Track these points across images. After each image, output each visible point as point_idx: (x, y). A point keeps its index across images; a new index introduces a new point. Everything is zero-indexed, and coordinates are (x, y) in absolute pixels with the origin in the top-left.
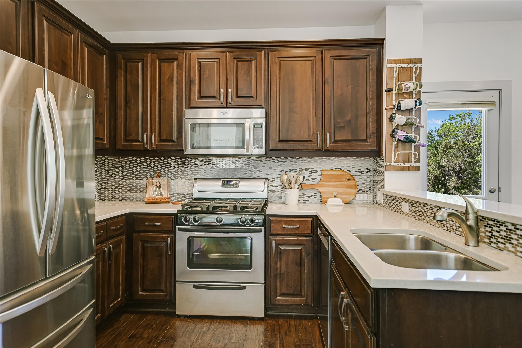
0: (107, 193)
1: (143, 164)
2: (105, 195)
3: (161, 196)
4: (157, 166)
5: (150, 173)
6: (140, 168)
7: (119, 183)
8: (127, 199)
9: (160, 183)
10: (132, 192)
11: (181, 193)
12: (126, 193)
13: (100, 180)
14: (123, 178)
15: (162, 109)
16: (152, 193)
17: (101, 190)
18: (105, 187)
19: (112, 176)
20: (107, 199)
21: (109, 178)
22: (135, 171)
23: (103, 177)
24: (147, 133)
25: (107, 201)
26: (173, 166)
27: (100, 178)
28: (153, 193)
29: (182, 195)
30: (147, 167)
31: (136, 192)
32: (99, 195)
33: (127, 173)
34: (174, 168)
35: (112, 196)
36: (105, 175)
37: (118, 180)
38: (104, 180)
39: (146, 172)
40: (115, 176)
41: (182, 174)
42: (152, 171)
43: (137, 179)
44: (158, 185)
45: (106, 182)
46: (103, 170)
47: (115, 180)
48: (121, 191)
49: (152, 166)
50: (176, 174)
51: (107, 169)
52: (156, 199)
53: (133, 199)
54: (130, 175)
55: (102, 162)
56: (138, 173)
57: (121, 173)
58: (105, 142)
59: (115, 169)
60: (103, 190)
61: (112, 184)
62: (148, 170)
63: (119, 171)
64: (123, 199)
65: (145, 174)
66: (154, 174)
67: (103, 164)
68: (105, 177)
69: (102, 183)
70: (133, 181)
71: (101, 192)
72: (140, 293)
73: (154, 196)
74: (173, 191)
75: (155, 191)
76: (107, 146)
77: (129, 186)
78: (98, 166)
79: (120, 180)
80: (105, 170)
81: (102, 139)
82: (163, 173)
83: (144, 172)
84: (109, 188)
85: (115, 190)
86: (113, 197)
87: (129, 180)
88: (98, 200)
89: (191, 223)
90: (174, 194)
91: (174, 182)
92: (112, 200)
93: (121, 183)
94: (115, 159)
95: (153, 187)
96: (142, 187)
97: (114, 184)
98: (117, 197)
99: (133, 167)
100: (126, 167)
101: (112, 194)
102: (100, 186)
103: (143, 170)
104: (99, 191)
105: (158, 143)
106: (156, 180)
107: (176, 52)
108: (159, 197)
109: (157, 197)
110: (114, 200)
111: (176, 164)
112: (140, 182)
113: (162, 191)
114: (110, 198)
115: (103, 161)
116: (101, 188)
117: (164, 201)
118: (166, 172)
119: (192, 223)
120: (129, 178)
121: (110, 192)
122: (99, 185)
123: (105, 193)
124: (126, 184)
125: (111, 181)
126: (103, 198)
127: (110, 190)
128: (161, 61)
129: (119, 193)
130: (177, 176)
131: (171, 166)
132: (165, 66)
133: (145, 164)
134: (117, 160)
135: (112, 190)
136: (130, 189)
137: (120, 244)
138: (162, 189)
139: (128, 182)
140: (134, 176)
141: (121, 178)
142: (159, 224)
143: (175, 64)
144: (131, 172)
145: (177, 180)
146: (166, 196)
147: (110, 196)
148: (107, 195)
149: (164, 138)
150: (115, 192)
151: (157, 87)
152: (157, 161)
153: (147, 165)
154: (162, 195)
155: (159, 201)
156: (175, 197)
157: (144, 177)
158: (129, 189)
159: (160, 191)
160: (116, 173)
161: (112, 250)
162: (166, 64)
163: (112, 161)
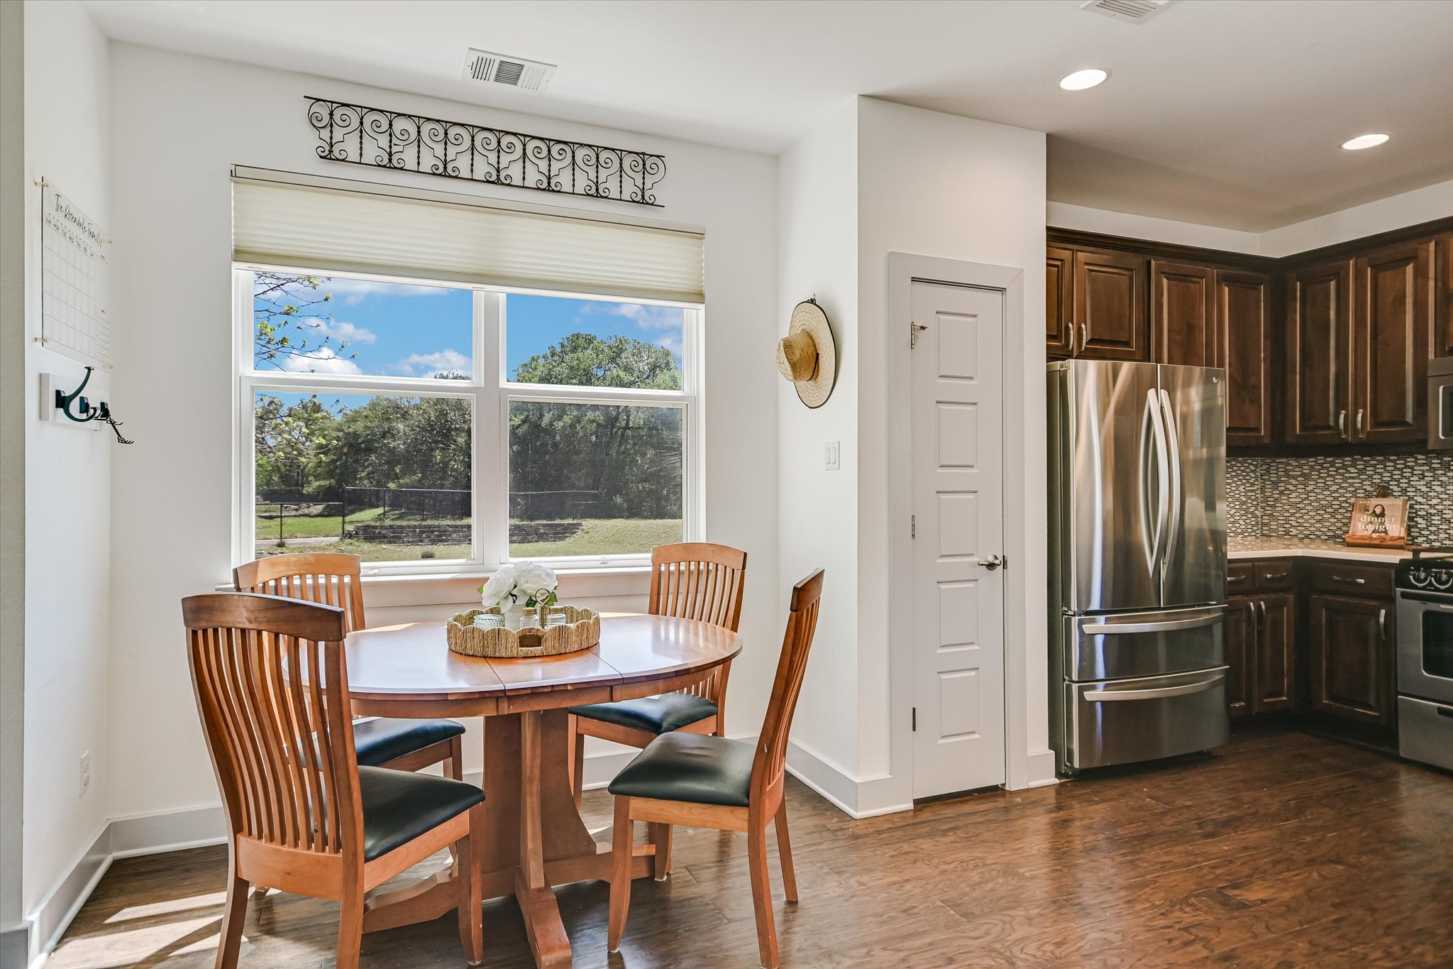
0: (1276, 523)
1: (1349, 469)
2: (1272, 527)
3: (1383, 534)
4: (1381, 474)
5: (1364, 487)
6: (1341, 477)
7: (1299, 506)
8: (1314, 537)
9: (1383, 508)
10: (1325, 524)
11: (1441, 531)
12: (1312, 525)
13: (1262, 499)
14: (1306, 496)
15: (1379, 361)
16: (1362, 526)
17: (1264, 517)
18: (1270, 512)
19: (1285, 492)
20: (1276, 534)
21: (1278, 496)
22: (1332, 483)
23: (1267, 494)
24: (1347, 411)
25: (1275, 538)
26: (1421, 472)
27: (1262, 496)
28: (1365, 527)
29: (1443, 536)
30: (1356, 475)
31: (1333, 524)
32: (1259, 526)
33: (1314, 487)
34: (1421, 476)
35: (1284, 529)
36: (1270, 490)
37: (1296, 500)
38: (1269, 499)
39: (1355, 485)
40: (1289, 492)
41: (1443, 490)
42: (1369, 483)
43: (1336, 499)
44: (1378, 511)
45: (1273, 503)
46: (1267, 483)
47: (1291, 500)
48: (1303, 521)
49: (1368, 473)
50: (1428, 490)
51: (1275, 479)
52: (1371, 538)
53: (1326, 538)
54: (1320, 491)
55: (1264, 467)
56: (1338, 487)
57: (1303, 487)
58: (1262, 434)
59: (1290, 481)
60: (1268, 517)
61: (1285, 507)
62: (1360, 481)
63: (1297, 483)
64: (1307, 537)
65: (1353, 489)
66: (1373, 489)
67: (1268, 471)
68: (1270, 494)
69: (1265, 505)
70: (1326, 502)
71: (1264, 521)
72: (1325, 701)
73: (1366, 533)
74: (1419, 526)
75: (1371, 523)
76: (1267, 441)
77: (1319, 512)
78: (1257, 474)
79: (1300, 500)
80: (1270, 483)
81: (1258, 430)
82: (1395, 488)
83: (1352, 485)
84: (1278, 514)
85: (1291, 518)
86: (1287, 533)
87: (1317, 500)
88: (1258, 535)
89: (1430, 584)
90: (1423, 532)
91: (1422, 507)
92: (1285, 537)
93: (1303, 506)
94: (1290, 462)
95: (1367, 514)
96: (1346, 515)
97: (1289, 507)
98: (1294, 532)
99: (1326, 475)
100: (1313, 477)
101: (1285, 526)
102: (1262, 510)
103: (1349, 481)
104: (1259, 519)
105: (1370, 428)
106: (1374, 501)
107: (1413, 244)
108: (1378, 534)
109: (1374, 535)
110: (1289, 537)
111: (1428, 468)
112: (1343, 505)
113: (1387, 525)
114: (1280, 533)
115: (1267, 466)
116: (1262, 514)
117: (1390, 543)
118: (1401, 485)
119: (1433, 586)
120: (1319, 496)
121: (1280, 522)
122: (1259, 508)
123: (1272, 523)
124: (1312, 508)
125: (1282, 501)
126: (1268, 532)
127: (1280, 518)
128: (1377, 268)
129: (1297, 524)
130: (1430, 494)
131: (1415, 472)
132: (1387, 277)
133: (1352, 470)
134: (1294, 463)
135: (1284, 518)
136: (1321, 518)
137: (1283, 607)
138: (1388, 520)
139: (1317, 504)
140: (1329, 493)
141: (1302, 496)
142: (1362, 581)
143: (1410, 269)
144: (1323, 485)
145: (1430, 503)
146: (1397, 535)
147: (1280, 529)
148: (1275, 527)
149: (1385, 417)
150: (1291, 522)
151: (1369, 321)
152: (1380, 462)
153: (1356, 471)
154: (1386, 532)
155: (1377, 542)
156: (1425, 539)
157: (1351, 495)
158: (1318, 518)
159: (1382, 524)
160: (1291, 487)
161: (1264, 613)
162: (1389, 273)
163: (1283, 466)
